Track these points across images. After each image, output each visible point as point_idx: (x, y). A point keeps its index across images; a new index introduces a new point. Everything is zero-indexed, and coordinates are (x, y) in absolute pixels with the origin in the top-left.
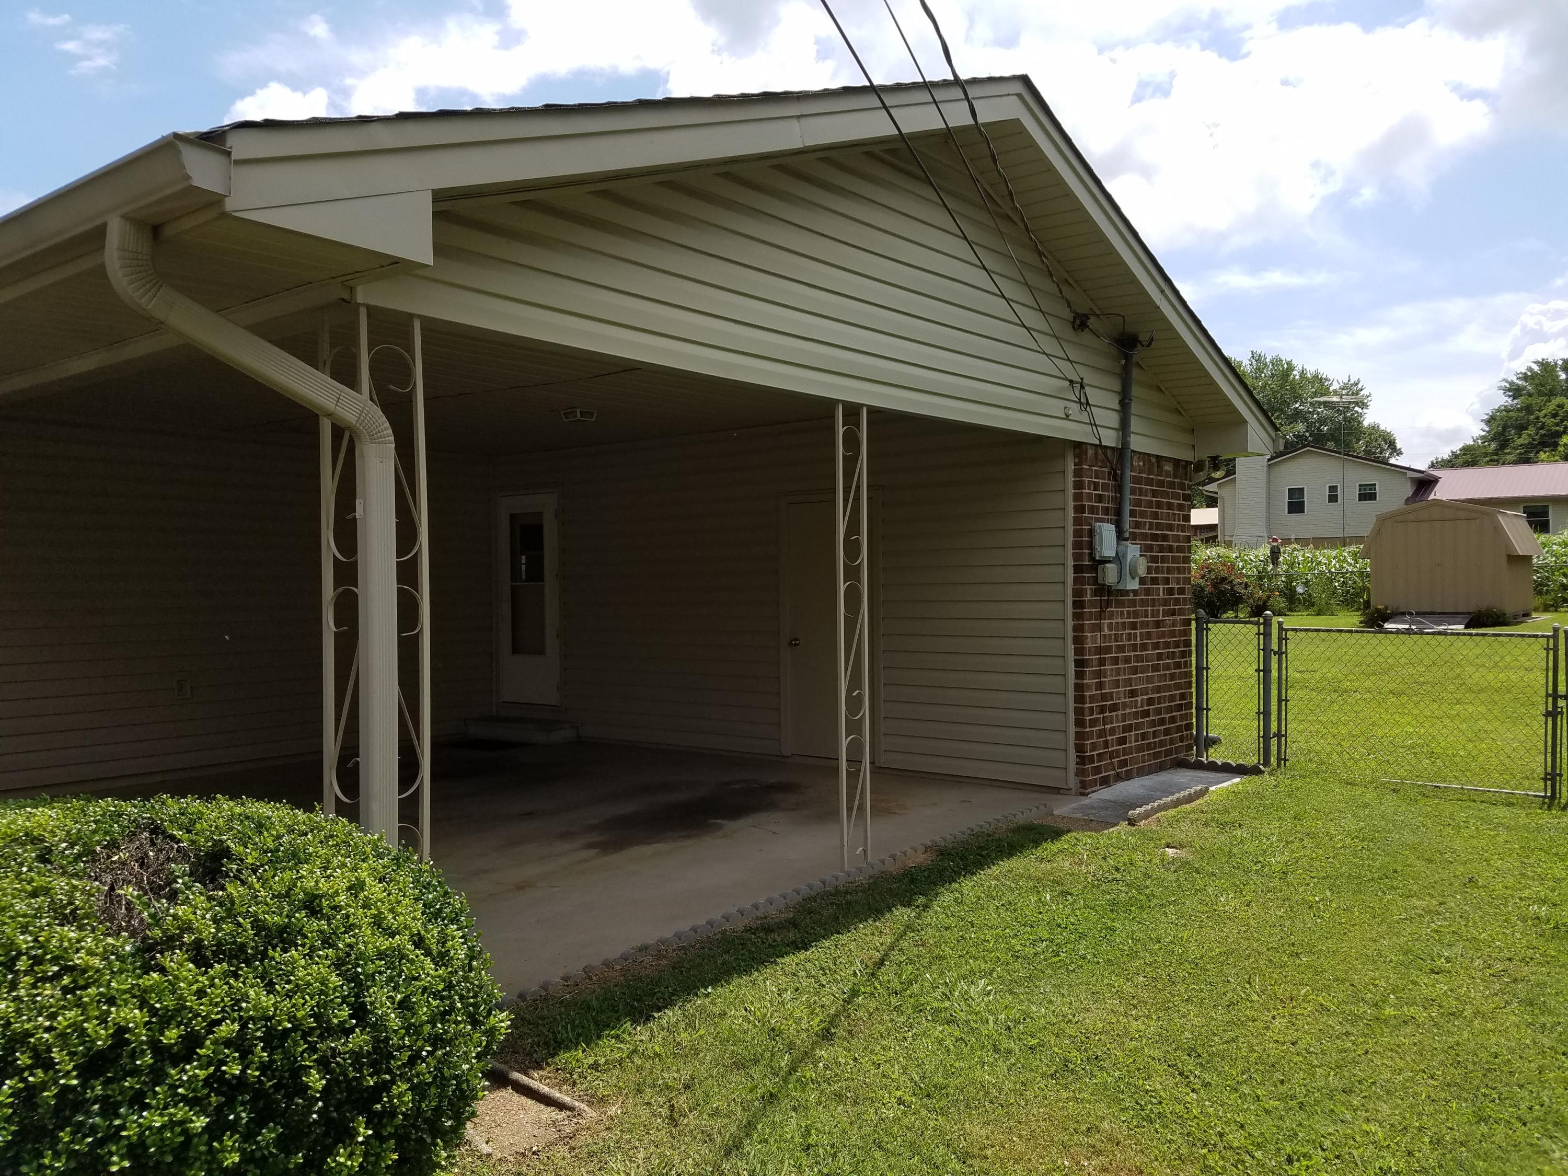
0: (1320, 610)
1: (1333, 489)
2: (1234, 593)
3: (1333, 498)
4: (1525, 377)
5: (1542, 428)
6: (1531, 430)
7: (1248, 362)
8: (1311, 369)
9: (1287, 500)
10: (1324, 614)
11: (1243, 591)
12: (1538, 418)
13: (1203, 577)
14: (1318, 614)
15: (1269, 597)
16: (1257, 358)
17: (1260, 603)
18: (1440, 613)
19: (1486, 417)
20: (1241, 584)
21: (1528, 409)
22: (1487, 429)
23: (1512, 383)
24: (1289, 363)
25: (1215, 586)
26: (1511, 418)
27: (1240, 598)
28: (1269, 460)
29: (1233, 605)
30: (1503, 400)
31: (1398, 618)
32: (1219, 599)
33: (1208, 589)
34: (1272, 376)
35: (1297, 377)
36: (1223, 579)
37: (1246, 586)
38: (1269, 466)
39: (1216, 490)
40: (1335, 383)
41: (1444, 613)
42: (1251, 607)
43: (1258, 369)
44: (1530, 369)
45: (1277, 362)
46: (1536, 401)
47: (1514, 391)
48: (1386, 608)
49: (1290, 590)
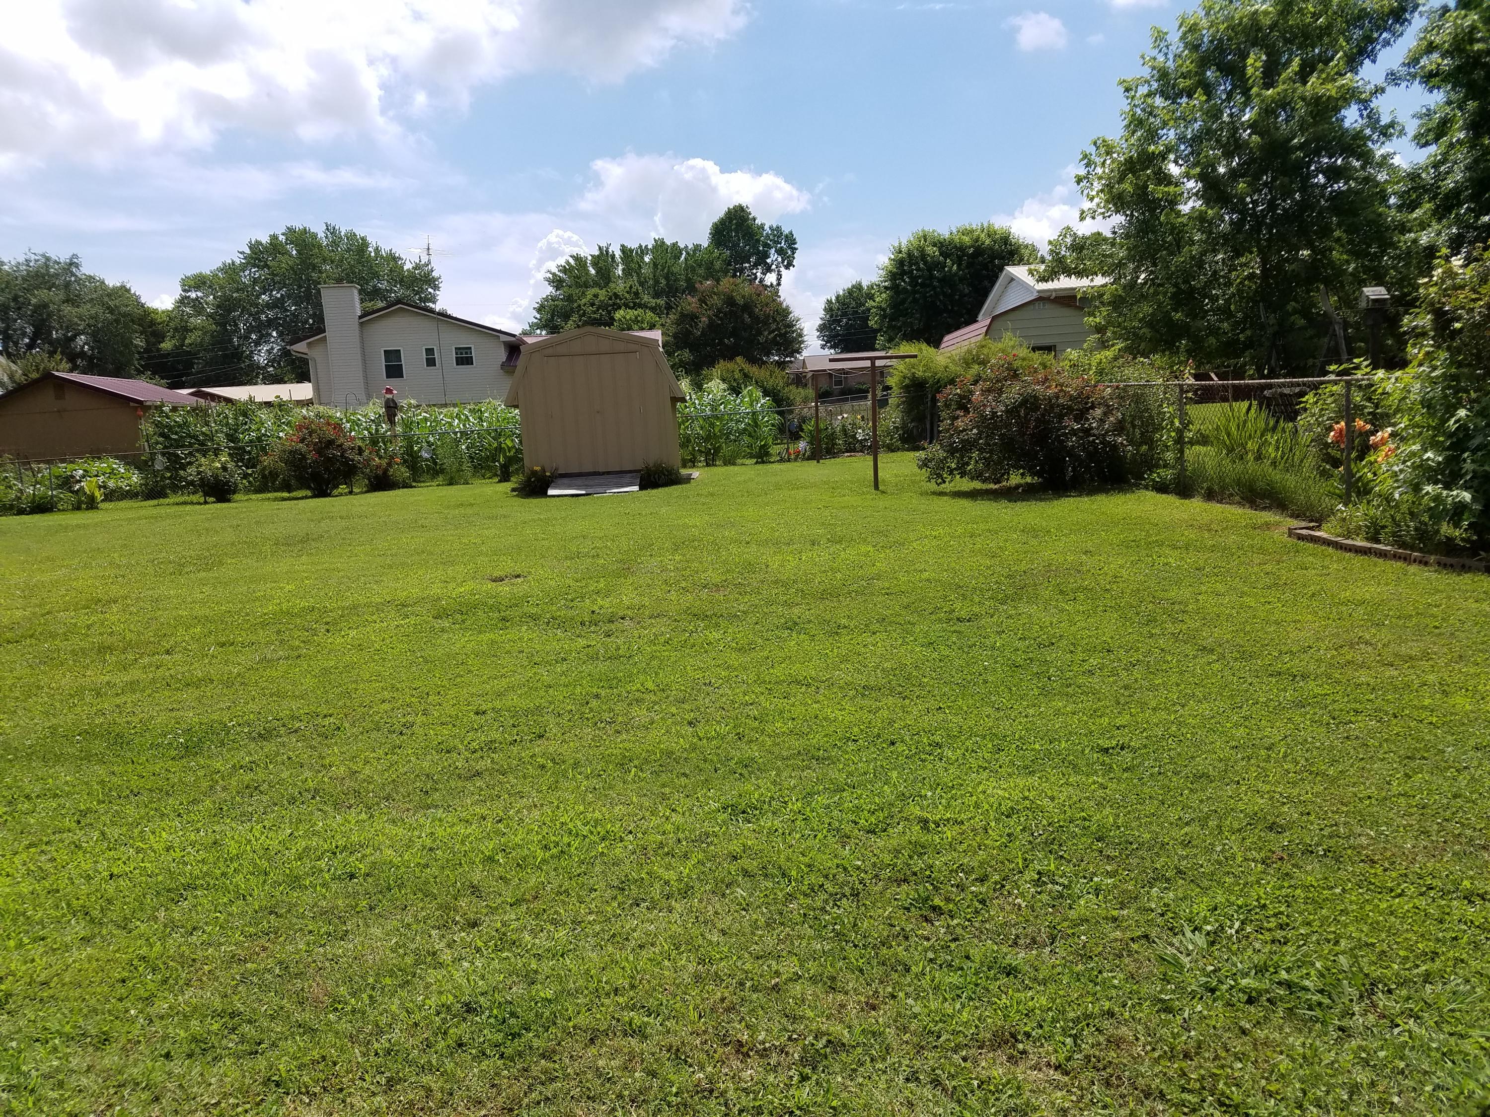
0: (452, 478)
1: (430, 351)
2: (346, 461)
3: (431, 362)
4: (564, 270)
5: (584, 315)
6: (575, 317)
7: (323, 235)
8: (385, 248)
9: (384, 363)
10: (457, 484)
11: (357, 458)
12: (579, 306)
13: (302, 440)
14: (451, 484)
15: (389, 465)
16: (331, 231)
17: (380, 472)
18: (603, 473)
19: (537, 306)
20: (353, 448)
21: (569, 299)
22: (538, 316)
23: (554, 274)
24: (363, 239)
25: (319, 452)
26: (557, 306)
27: (354, 466)
28: (360, 317)
29: (345, 477)
30: (549, 290)
31: (560, 481)
32: (327, 469)
33: (311, 457)
34: (348, 250)
35: (373, 254)
36: (331, 443)
37: (360, 451)
38: (361, 324)
39: (305, 350)
40: (407, 262)
41: (608, 473)
42: (369, 479)
43: (334, 242)
44: (568, 262)
45: (351, 236)
46: (576, 291)
47: (556, 282)
48: (544, 470)
49: (411, 455)
